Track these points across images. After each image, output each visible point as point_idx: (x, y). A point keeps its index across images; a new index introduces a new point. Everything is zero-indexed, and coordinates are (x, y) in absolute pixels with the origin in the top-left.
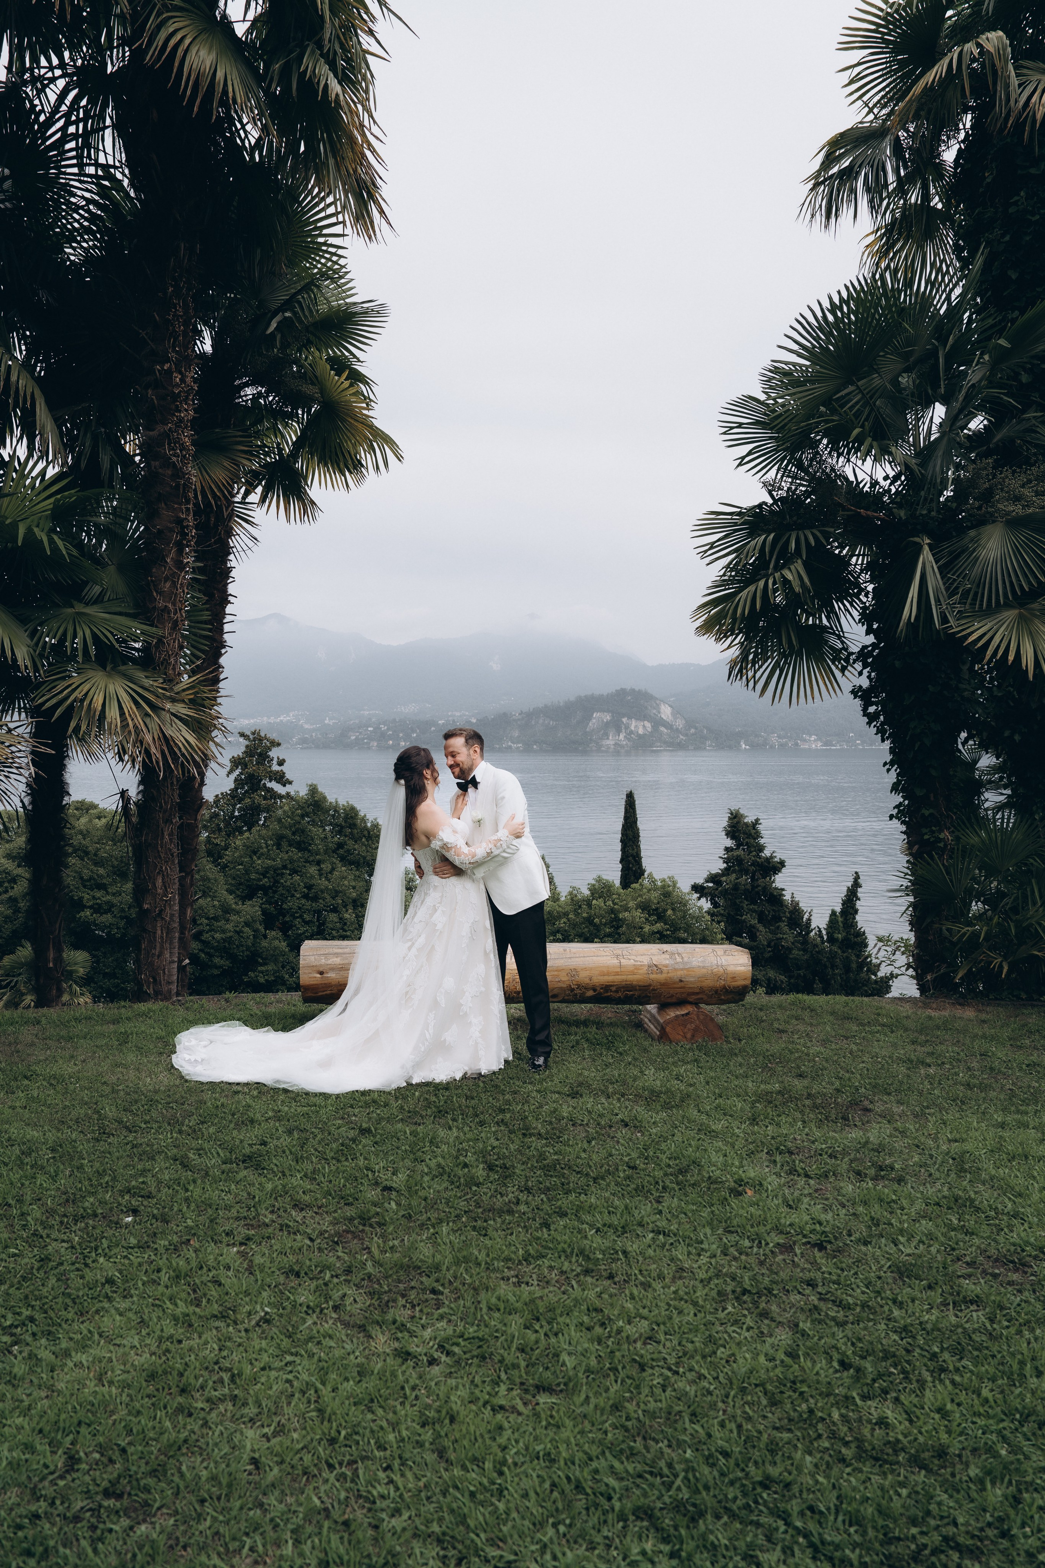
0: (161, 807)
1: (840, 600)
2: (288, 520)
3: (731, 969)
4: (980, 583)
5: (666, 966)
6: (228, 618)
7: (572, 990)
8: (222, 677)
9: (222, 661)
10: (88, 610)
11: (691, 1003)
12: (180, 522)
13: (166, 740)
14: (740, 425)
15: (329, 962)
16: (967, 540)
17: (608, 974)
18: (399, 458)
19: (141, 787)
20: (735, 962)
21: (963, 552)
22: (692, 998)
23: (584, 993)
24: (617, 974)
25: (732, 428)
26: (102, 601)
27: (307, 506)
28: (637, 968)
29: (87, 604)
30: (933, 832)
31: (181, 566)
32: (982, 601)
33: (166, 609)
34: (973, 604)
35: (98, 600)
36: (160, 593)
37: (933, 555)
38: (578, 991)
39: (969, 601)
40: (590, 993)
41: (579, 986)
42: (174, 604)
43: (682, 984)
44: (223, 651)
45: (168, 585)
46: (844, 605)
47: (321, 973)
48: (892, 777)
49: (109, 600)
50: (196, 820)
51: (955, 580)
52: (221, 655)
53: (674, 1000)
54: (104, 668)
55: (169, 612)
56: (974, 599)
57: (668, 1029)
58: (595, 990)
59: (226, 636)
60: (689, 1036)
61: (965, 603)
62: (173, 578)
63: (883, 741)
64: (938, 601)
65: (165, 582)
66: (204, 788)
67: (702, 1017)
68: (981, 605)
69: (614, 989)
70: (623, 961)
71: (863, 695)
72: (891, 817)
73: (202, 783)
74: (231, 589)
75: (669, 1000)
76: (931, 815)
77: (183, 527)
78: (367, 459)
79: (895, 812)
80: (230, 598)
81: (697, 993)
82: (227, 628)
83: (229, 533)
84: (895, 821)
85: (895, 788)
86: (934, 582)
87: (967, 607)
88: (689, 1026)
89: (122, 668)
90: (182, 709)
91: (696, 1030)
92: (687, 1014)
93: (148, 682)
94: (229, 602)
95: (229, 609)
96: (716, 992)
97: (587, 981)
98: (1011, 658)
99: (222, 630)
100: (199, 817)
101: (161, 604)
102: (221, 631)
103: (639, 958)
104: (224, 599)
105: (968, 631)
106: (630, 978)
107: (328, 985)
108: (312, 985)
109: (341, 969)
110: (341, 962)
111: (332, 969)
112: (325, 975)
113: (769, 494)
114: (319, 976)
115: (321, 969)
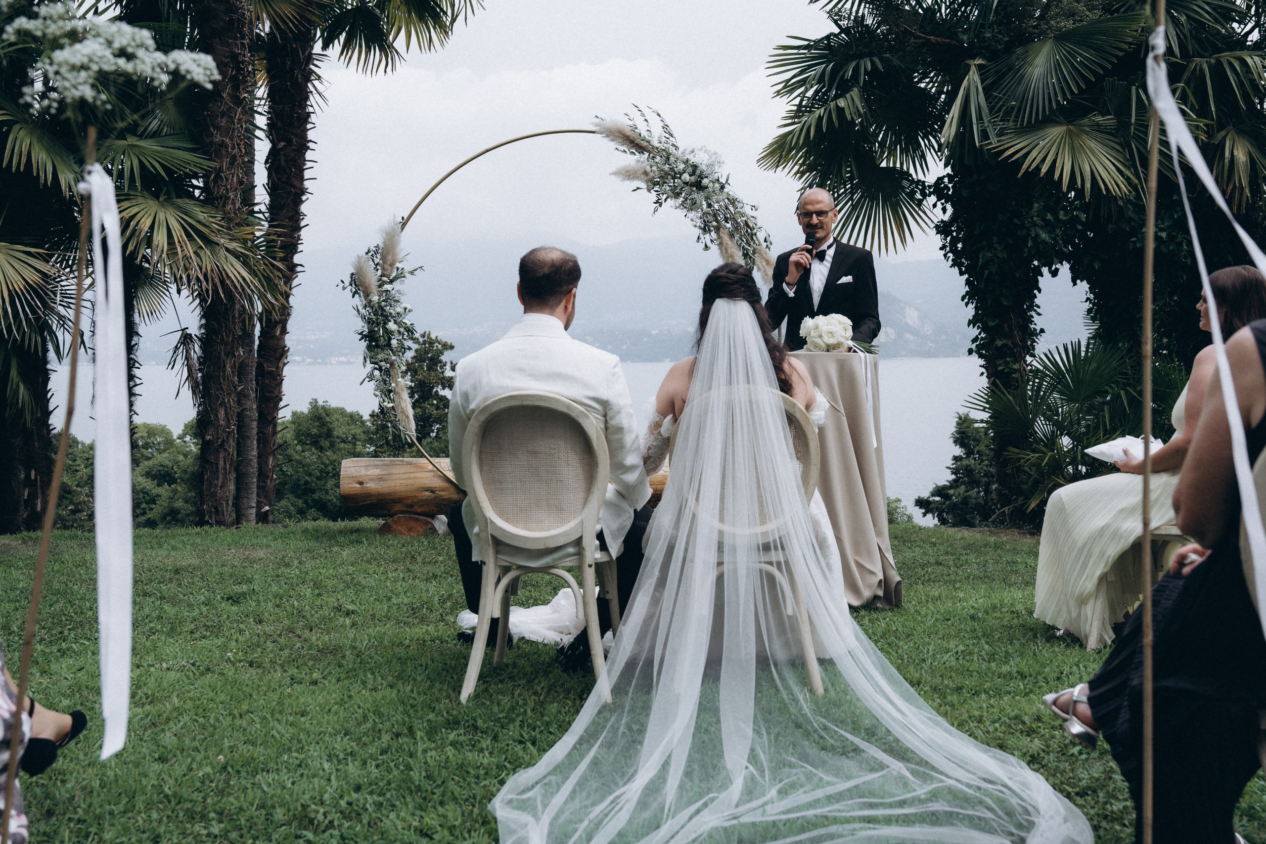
0: (222, 339)
4: (1023, 100)
6: (308, 165)
8: (302, 224)
9: (304, 208)
10: (142, 143)
12: (235, 57)
15: (369, 473)
16: (1014, 57)
19: (203, 321)
21: (1010, 69)
26: (159, 136)
29: (141, 137)
30: (1008, 363)
32: (1023, 118)
33: (223, 145)
34: (1015, 121)
35: (156, 135)
36: (218, 128)
37: (981, 75)
39: (1012, 118)
42: (231, 139)
44: (304, 198)
45: (224, 120)
46: (929, 141)
47: (361, 483)
48: (970, 311)
49: (166, 135)
50: (278, 368)
51: (1000, 99)
52: (302, 202)
54: (158, 199)
55: (227, 147)
56: (1017, 117)
61: (1008, 121)
62: (229, 113)
63: (961, 273)
64: (980, 118)
65: (222, 118)
66: (287, 337)
68: (1023, 121)
71: (943, 229)
72: (970, 352)
73: (284, 331)
74: (311, 135)
76: (1004, 346)
77: (239, 63)
79: (974, 346)
80: (310, 145)
82: (307, 174)
83: (308, 78)
84: (975, 356)
85: (972, 322)
86: (979, 99)
87: (1011, 124)
89: (179, 201)
93: (204, 217)
94: (308, 148)
95: (309, 155)
98: (1044, 170)
99: (302, 177)
100: (281, 365)
101: (218, 139)
102: (302, 179)
104: (303, 145)
105: (1006, 146)
107: (367, 495)
108: (352, 495)
109: (381, 479)
110: (381, 473)
111: (372, 480)
112: (365, 485)
113: (836, 22)
114: (358, 486)
115: (361, 480)
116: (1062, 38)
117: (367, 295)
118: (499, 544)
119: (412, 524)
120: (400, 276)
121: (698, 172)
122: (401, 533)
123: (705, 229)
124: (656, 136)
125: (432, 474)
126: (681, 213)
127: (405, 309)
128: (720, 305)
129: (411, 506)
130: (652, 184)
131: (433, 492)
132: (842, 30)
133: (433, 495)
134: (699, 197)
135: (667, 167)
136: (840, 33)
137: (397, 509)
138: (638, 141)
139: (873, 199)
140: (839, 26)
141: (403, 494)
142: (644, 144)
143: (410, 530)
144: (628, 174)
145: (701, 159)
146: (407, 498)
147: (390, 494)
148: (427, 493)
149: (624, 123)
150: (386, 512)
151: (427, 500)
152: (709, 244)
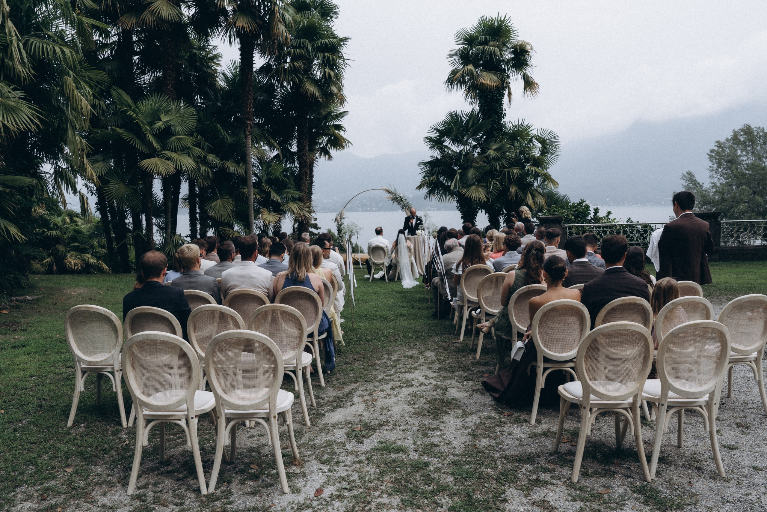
4: (467, 181)
9: (312, 196)
10: (289, 190)
12: (306, 171)
13: (304, 215)
18: (352, 145)
27: (330, 157)
31: (306, 180)
36: (302, 186)
37: (459, 174)
39: (465, 184)
51: (463, 180)
54: (293, 202)
62: (304, 183)
64: (458, 184)
78: (344, 145)
83: (313, 166)
89: (296, 202)
90: (307, 209)
93: (301, 204)
95: (313, 184)
98: (469, 196)
101: (303, 188)
102: (311, 190)
105: (463, 190)
116: (475, 168)
117: (338, 222)
118: (374, 263)
120: (344, 218)
121: (401, 198)
123: (403, 208)
124: (392, 190)
126: (398, 205)
128: (400, 234)
130: (392, 199)
134: (401, 202)
135: (395, 197)
136: (434, 161)
139: (446, 192)
140: (433, 159)
142: (391, 192)
144: (388, 198)
145: (401, 195)
149: (387, 188)
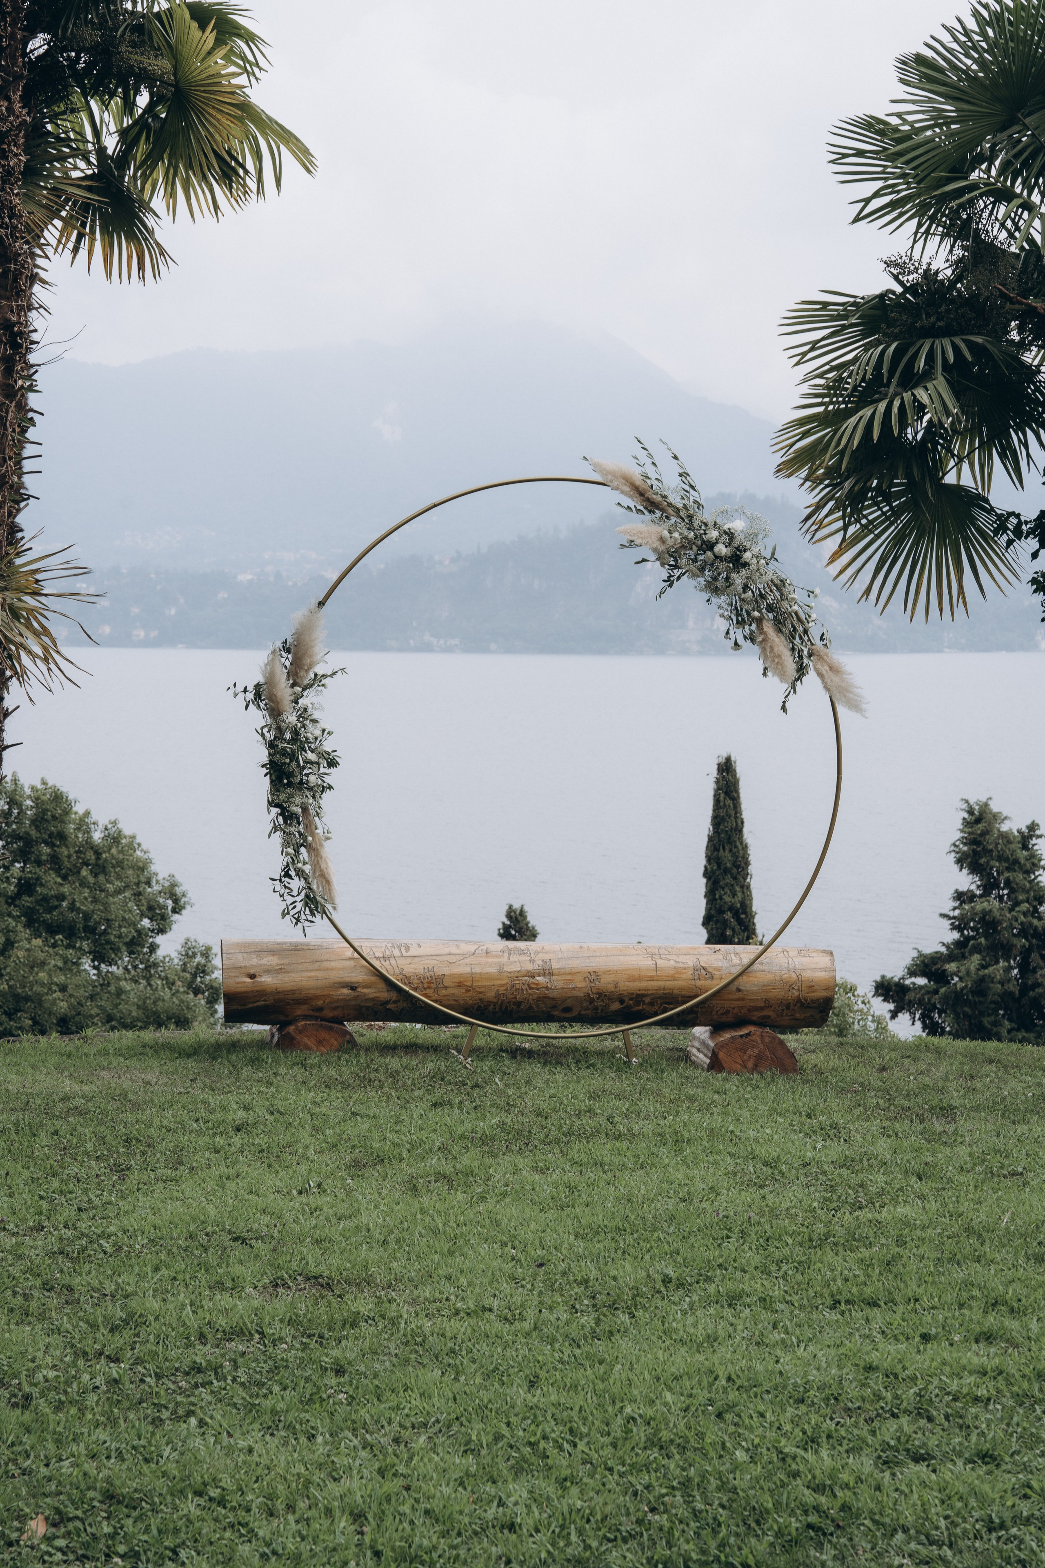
1: (1019, 428)
2: (109, 276)
3: (807, 975)
5: (719, 969)
7: (592, 1001)
11: (754, 1023)
14: (860, 153)
15: (263, 962)
17: (640, 979)
20: (813, 966)
22: (756, 1015)
23: (607, 1006)
24: (652, 979)
25: (845, 156)
28: (678, 971)
38: (600, 1003)
40: (616, 1006)
41: (601, 995)
43: (740, 995)
47: (252, 976)
53: (730, 1018)
57: (721, 1055)
58: (622, 1002)
59: (26, 479)
60: (750, 1065)
67: (767, 1040)
69: (647, 1000)
70: (659, 962)
75: (724, 1019)
81: (761, 1009)
88: (749, 1052)
91: (759, 1058)
92: (748, 1035)
94: (31, 422)
96: (788, 1006)
97: (611, 988)
103: (682, 959)
106: (669, 984)
107: (261, 993)
108: (240, 993)
109: (280, 970)
110: (280, 962)
111: (268, 971)
112: (258, 979)
113: (896, 278)
114: (248, 980)
115: (252, 972)
117: (278, 713)
119: (324, 1034)
120: (317, 682)
121: (736, 543)
122: (308, 1048)
123: (738, 620)
124: (671, 486)
125: (351, 963)
126: (703, 596)
127: (323, 731)
129: (320, 1009)
130: (669, 554)
131: (353, 988)
132: (907, 289)
133: (354, 994)
135: (691, 535)
136: (903, 294)
137: (299, 1012)
138: (649, 494)
139: (926, 527)
140: (901, 283)
141: (313, 992)
142: (658, 499)
143: (320, 1042)
144: (637, 543)
146: (317, 997)
147: (293, 992)
148: (346, 991)
149: (635, 473)
150: (283, 1018)
151: (344, 1000)
152: (741, 641)
